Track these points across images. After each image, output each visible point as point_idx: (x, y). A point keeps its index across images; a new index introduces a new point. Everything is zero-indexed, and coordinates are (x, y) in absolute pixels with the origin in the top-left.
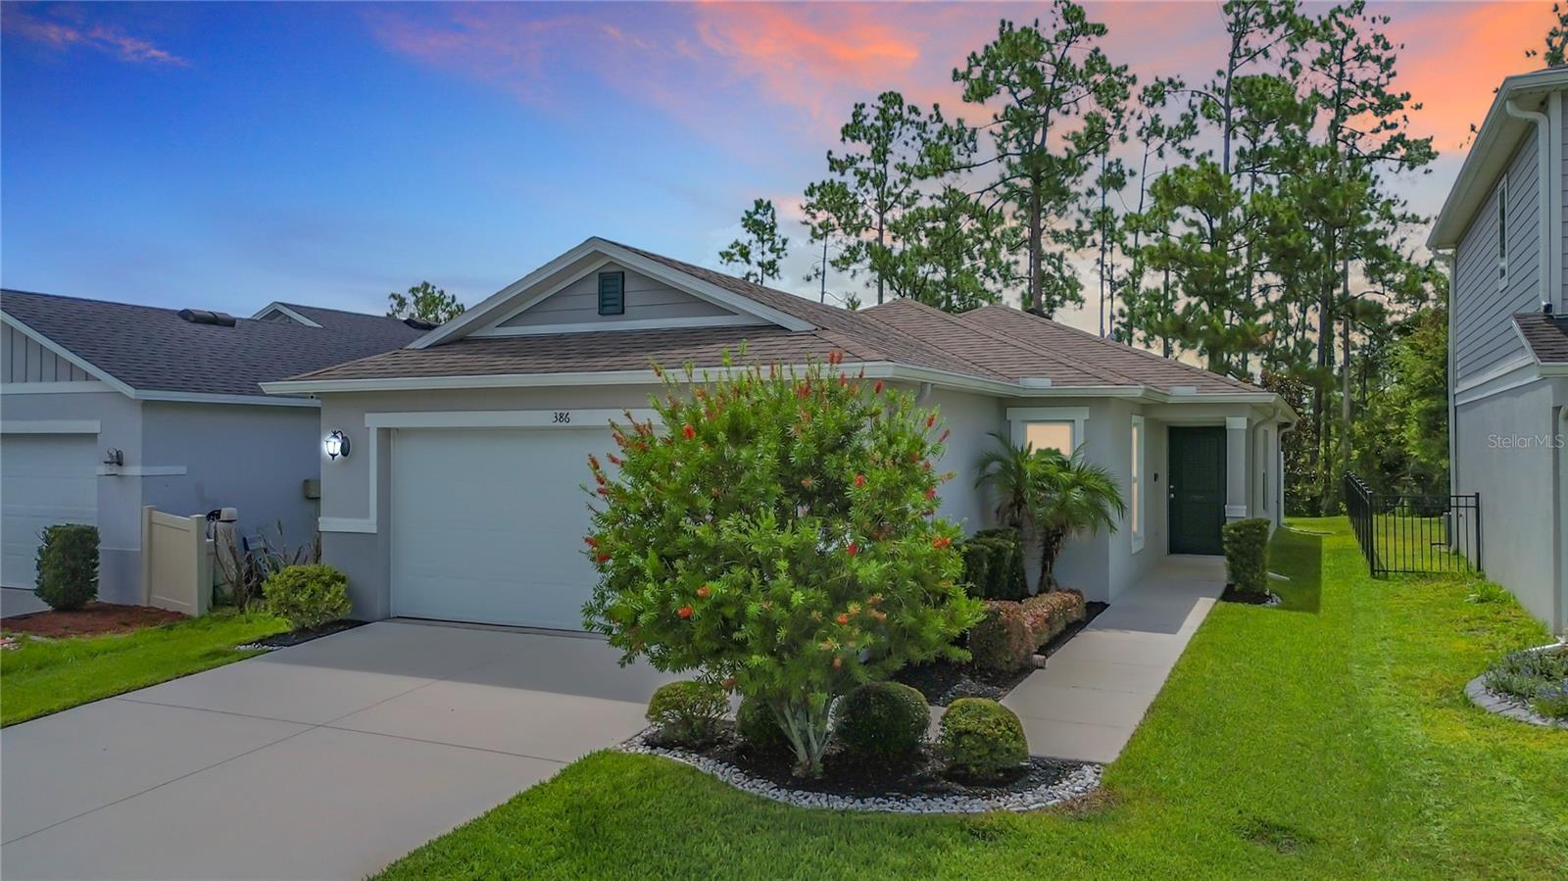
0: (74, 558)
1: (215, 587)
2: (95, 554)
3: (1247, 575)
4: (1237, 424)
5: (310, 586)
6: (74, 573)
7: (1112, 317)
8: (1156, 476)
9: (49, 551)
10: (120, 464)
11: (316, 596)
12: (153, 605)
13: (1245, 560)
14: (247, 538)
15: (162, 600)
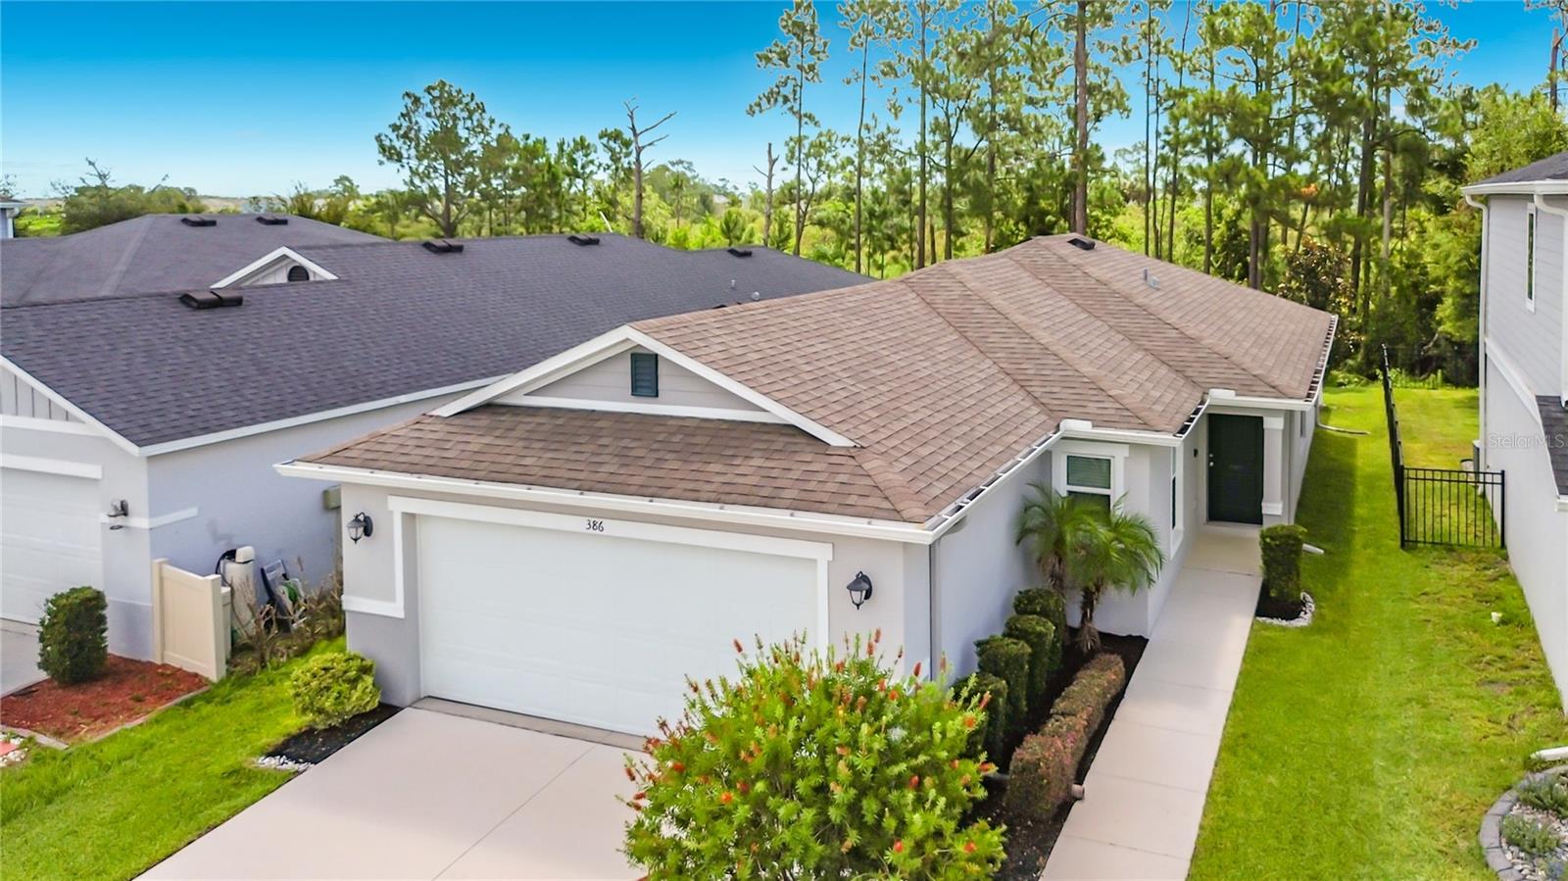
0: (80, 629)
1: (233, 632)
2: (102, 619)
3: (1282, 584)
4: (1274, 425)
5: (336, 688)
6: (81, 645)
7: (1158, 135)
8: (1196, 452)
9: (52, 625)
10: (126, 514)
11: (342, 698)
12: (167, 662)
13: (1280, 569)
14: (265, 568)
15: (178, 658)
